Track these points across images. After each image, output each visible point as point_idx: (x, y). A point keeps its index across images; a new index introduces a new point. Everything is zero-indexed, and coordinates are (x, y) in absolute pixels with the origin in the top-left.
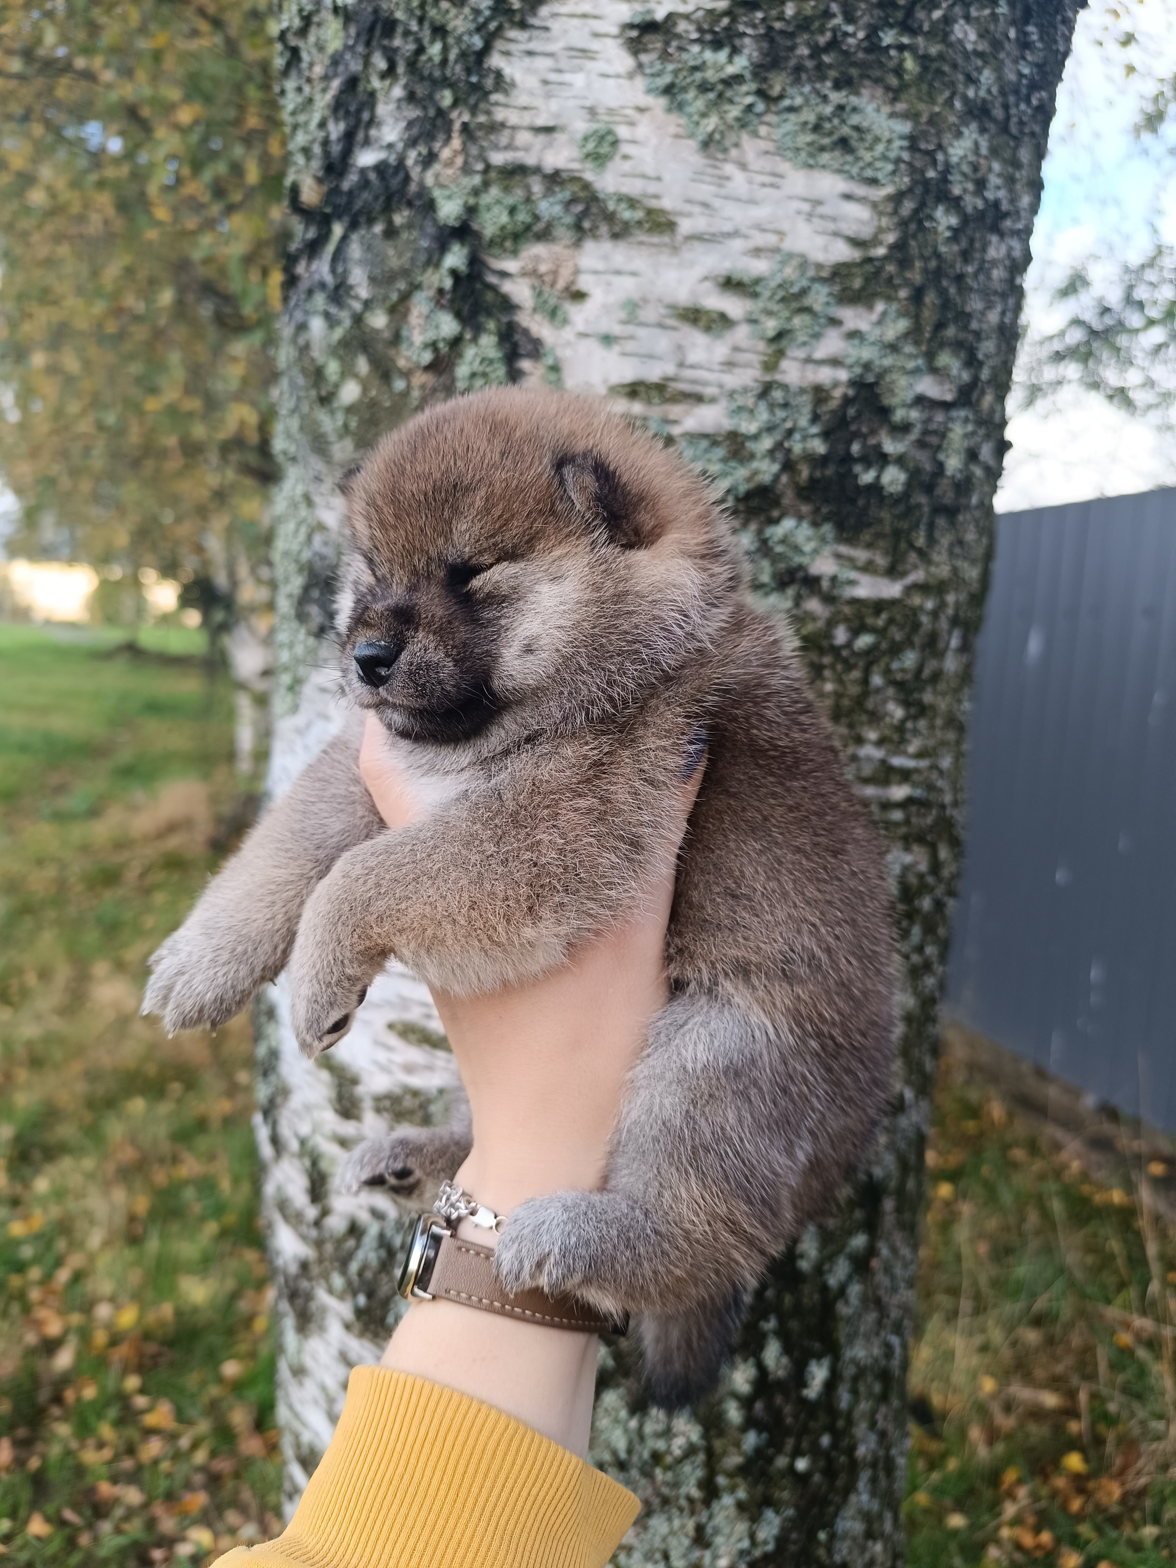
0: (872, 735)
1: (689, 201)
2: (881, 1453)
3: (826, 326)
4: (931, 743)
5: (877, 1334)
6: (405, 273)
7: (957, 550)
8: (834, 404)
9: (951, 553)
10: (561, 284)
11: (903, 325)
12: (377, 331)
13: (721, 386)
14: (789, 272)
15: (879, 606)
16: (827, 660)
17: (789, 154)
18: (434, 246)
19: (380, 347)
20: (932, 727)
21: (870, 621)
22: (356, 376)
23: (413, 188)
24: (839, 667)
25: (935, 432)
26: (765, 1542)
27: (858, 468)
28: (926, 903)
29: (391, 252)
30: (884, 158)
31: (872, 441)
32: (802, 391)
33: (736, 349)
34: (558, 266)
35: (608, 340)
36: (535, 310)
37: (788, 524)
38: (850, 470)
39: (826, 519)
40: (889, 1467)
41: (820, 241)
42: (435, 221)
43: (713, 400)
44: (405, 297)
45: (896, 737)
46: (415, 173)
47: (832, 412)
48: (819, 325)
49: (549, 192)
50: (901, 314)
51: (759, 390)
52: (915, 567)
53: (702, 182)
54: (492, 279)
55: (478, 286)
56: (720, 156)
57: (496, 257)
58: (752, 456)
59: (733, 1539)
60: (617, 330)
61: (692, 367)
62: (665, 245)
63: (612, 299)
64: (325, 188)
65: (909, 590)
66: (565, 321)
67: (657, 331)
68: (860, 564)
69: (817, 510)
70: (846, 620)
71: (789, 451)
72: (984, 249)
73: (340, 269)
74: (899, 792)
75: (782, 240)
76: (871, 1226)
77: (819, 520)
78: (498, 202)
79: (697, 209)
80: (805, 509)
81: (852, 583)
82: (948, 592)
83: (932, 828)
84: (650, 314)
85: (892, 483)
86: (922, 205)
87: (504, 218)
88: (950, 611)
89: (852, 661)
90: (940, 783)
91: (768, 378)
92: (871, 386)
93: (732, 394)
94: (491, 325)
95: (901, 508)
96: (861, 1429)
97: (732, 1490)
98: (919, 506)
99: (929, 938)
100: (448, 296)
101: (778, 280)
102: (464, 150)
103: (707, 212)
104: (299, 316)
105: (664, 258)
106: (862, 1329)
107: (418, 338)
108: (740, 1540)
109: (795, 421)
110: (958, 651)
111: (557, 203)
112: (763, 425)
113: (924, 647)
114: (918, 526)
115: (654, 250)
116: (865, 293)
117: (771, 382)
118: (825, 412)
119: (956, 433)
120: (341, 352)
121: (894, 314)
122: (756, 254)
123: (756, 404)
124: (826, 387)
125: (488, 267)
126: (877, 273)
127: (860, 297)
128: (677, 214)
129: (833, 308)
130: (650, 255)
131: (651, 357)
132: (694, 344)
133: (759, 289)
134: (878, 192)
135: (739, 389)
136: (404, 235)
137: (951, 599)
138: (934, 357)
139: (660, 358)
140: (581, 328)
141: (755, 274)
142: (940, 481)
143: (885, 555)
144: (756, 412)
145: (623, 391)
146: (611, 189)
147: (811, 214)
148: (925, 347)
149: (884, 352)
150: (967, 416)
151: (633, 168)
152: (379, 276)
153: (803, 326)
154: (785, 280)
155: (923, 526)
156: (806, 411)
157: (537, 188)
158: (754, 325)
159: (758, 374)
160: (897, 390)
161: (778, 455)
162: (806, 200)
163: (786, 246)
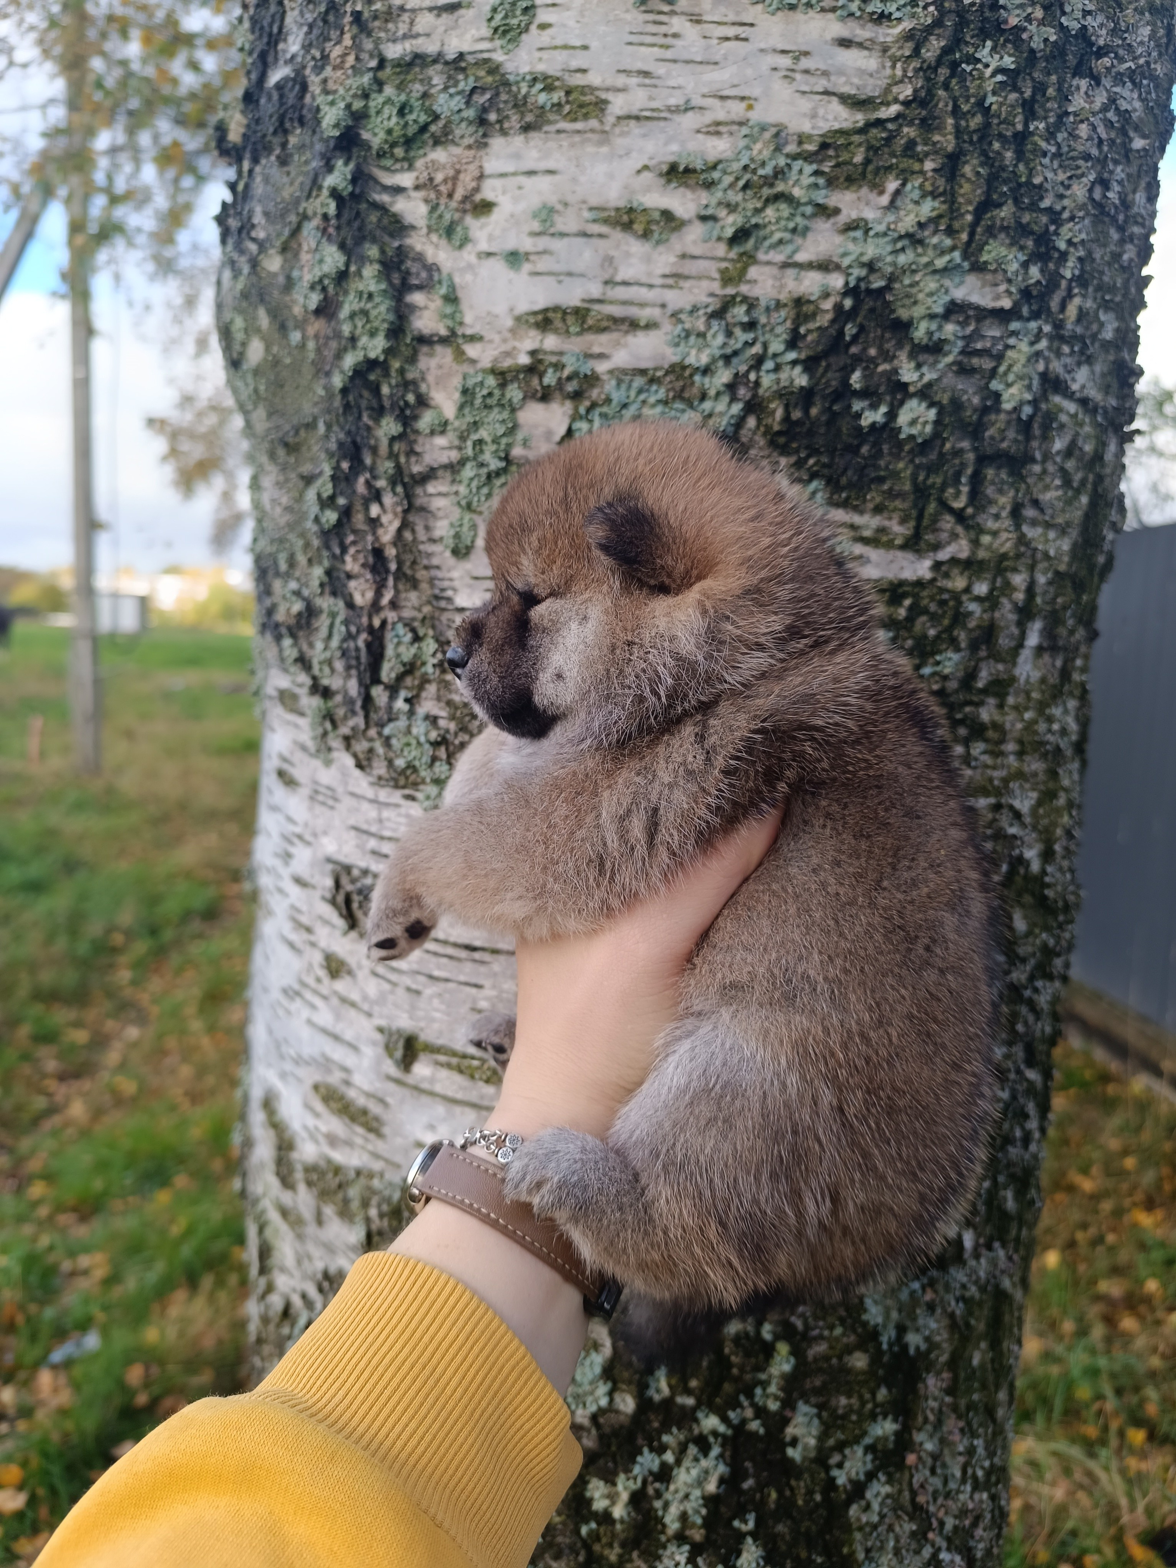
1: (624, 71)
3: (814, 215)
6: (295, 202)
7: (1030, 512)
8: (824, 320)
9: (1017, 516)
10: (459, 195)
11: (928, 207)
12: (274, 277)
13: (663, 306)
14: (761, 150)
15: (898, 589)
18: (321, 165)
19: (275, 293)
22: (259, 331)
23: (307, 100)
25: (985, 352)
27: (857, 406)
29: (284, 180)
31: (883, 368)
32: (779, 305)
33: (683, 256)
34: (458, 172)
35: (514, 258)
36: (429, 229)
38: (848, 407)
39: (813, 476)
41: (805, 105)
42: (320, 133)
43: (651, 326)
44: (296, 231)
46: (310, 80)
47: (822, 330)
48: (803, 216)
49: (451, 83)
50: (927, 193)
51: (712, 309)
52: (954, 536)
53: (642, 44)
54: (385, 198)
55: (364, 206)
56: (666, 8)
57: (387, 169)
58: (703, 397)
60: (527, 244)
61: (625, 283)
62: (592, 131)
63: (522, 206)
66: (465, 241)
67: (580, 241)
68: (868, 534)
69: (800, 464)
71: (757, 385)
72: (1064, 97)
75: (750, 107)
76: (905, 1411)
77: (805, 475)
78: (390, 101)
79: (634, 81)
80: (783, 460)
81: (858, 559)
84: (568, 222)
85: (913, 422)
86: (957, 42)
87: (394, 121)
88: (1019, 596)
91: (730, 291)
92: (879, 293)
93: (675, 315)
94: (373, 251)
95: (931, 454)
98: (959, 453)
100: (334, 223)
101: (745, 161)
102: (357, 46)
103: (647, 81)
105: (590, 149)
106: (891, 1542)
107: (307, 278)
109: (765, 346)
110: (1040, 650)
111: (459, 93)
112: (718, 353)
113: (974, 646)
114: (956, 481)
115: (577, 138)
116: (870, 168)
117: (733, 297)
118: (809, 331)
119: (1020, 351)
120: (244, 304)
121: (916, 195)
122: (715, 129)
123: (709, 326)
124: (813, 298)
125: (376, 182)
126: (888, 141)
127: (863, 175)
128: (607, 90)
129: (823, 192)
130: (572, 145)
131: (570, 274)
132: (628, 255)
133: (716, 175)
134: (890, 31)
135: (688, 308)
136: (296, 157)
137: (1019, 580)
138: (981, 249)
139: (582, 275)
140: (484, 246)
141: (712, 158)
142: (993, 417)
143: (903, 521)
144: (709, 336)
145: (532, 320)
146: (525, 69)
147: (793, 70)
148: (964, 237)
149: (899, 245)
150: (1040, 329)
151: (553, 38)
152: (273, 210)
153: (778, 220)
154: (752, 160)
155: (964, 480)
156: (783, 331)
157: (438, 80)
158: (710, 224)
159: (716, 287)
160: (921, 296)
161: (742, 392)
162: (783, 52)
163: (755, 116)
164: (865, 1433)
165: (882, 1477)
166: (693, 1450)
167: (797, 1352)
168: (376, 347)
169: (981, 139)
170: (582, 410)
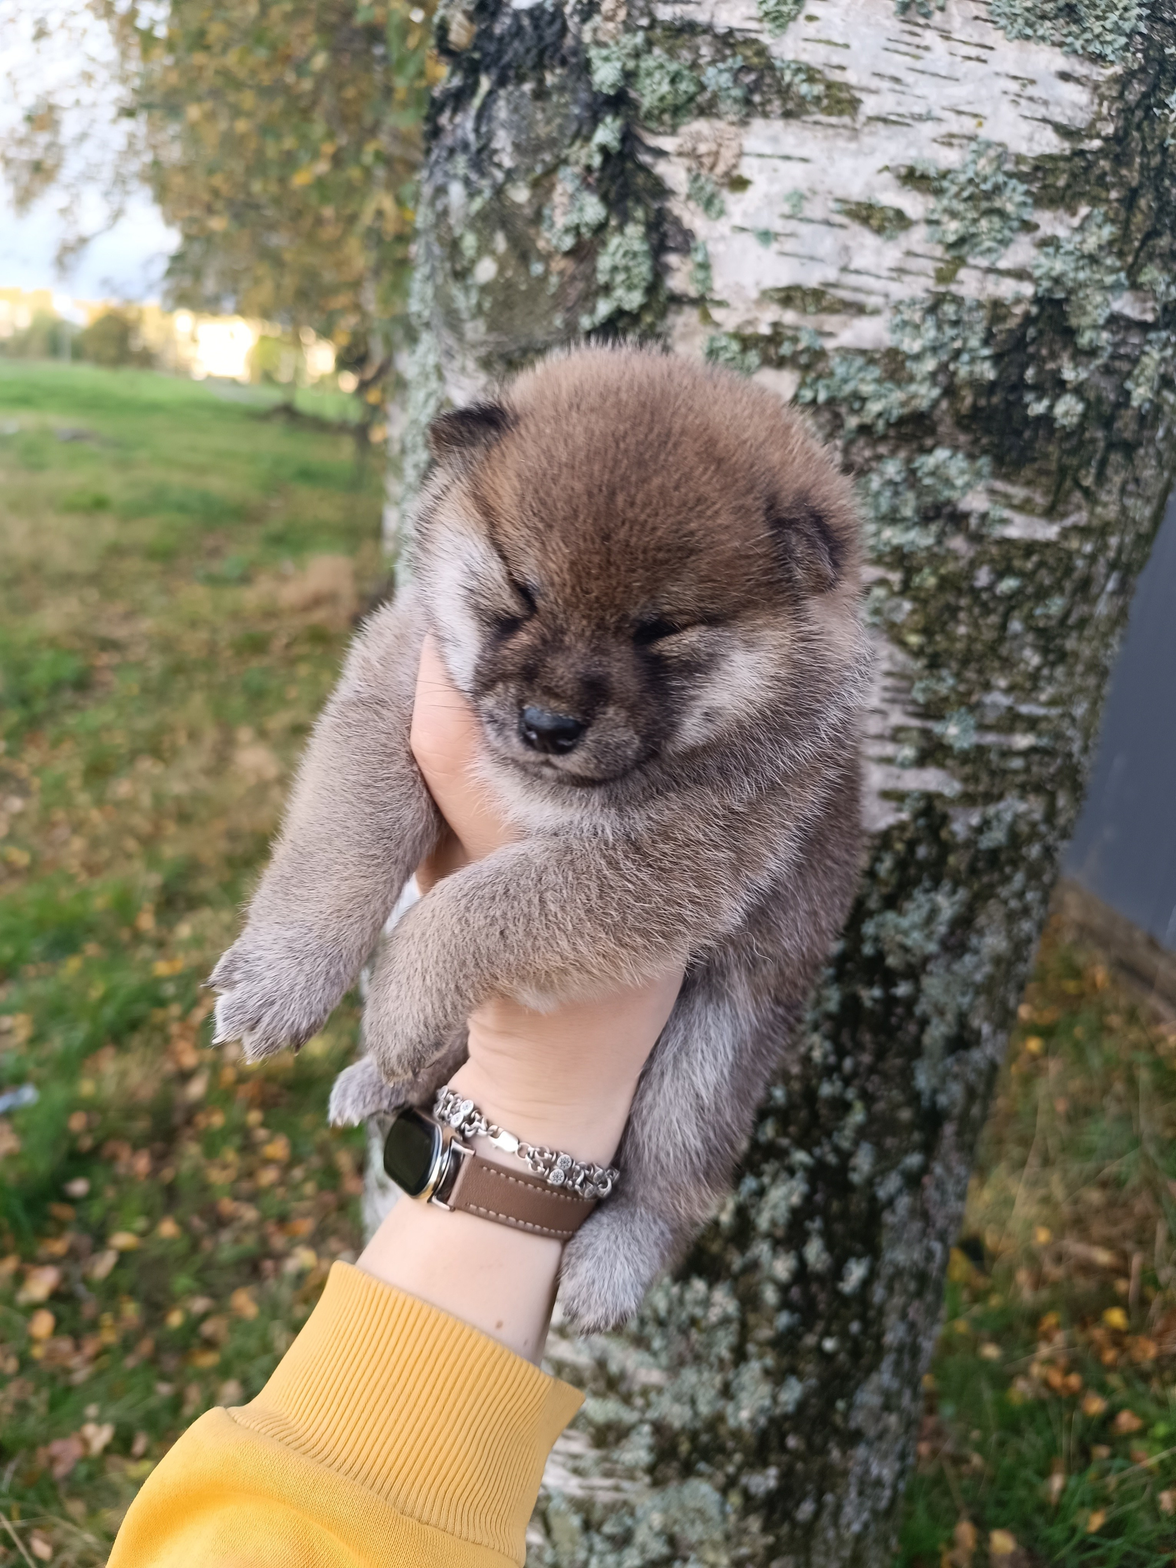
0: (1003, 683)
1: (878, 75)
2: (908, 1340)
3: (1020, 229)
4: (1067, 690)
5: (920, 1241)
6: (552, 143)
7: (1131, 487)
8: (1012, 323)
9: (1123, 491)
10: (721, 169)
11: (1108, 232)
12: (520, 206)
13: (887, 296)
14: (984, 166)
15: (1030, 548)
16: (964, 602)
17: (1003, 22)
18: (587, 114)
19: (520, 224)
20: (1070, 674)
21: (1017, 563)
22: (493, 253)
23: (569, 41)
24: (977, 611)
25: (1126, 357)
26: (786, 1403)
27: (1029, 397)
28: (1034, 851)
29: (539, 116)
30: (1117, 29)
31: (1051, 366)
32: (980, 305)
33: (909, 254)
34: (720, 145)
35: (766, 236)
36: (689, 197)
37: (942, 454)
38: (1021, 398)
39: (985, 452)
40: (915, 1351)
41: (1025, 128)
42: (590, 84)
43: (876, 312)
44: (551, 171)
45: (1028, 685)
46: (573, 23)
47: (1010, 331)
48: (1011, 229)
49: (718, 56)
50: (1107, 219)
51: (927, 304)
52: (1079, 508)
53: (896, 52)
54: (646, 158)
55: (629, 165)
56: (921, 21)
57: (652, 132)
58: (911, 379)
59: (756, 1396)
60: (778, 225)
61: (857, 272)
62: (845, 127)
63: (776, 188)
64: (475, 29)
65: (1065, 534)
66: (721, 213)
67: (824, 228)
68: (1016, 502)
69: (976, 442)
70: (992, 561)
71: (954, 374)
73: (484, 129)
74: (1023, 741)
75: (980, 124)
76: (929, 1148)
77: (977, 452)
78: (661, 66)
79: (886, 85)
80: (963, 438)
81: (1004, 521)
82: (1112, 534)
83: (1052, 779)
84: (815, 209)
85: (1066, 414)
86: (1154, 88)
87: (665, 88)
88: (1112, 554)
89: (991, 605)
90: (1070, 733)
91: (942, 289)
92: (1059, 303)
93: (897, 308)
94: (639, 214)
95: (1074, 441)
96: (892, 1320)
97: (761, 1357)
98: (1093, 441)
99: (1033, 883)
100: (596, 175)
101: (970, 174)
102: (629, 2)
103: (898, 87)
104: (439, 179)
105: (841, 143)
106: (905, 1236)
107: (561, 220)
108: (762, 1398)
109: (965, 340)
110: (1114, 593)
111: (726, 70)
112: (928, 344)
113: (1074, 593)
114: (1088, 463)
115: (830, 132)
116: (1069, 193)
117: (944, 294)
118: (1001, 332)
119: (1152, 358)
120: (479, 224)
121: (1099, 219)
122: (948, 141)
123: (924, 319)
124: (1007, 303)
125: (642, 143)
126: (1087, 169)
127: (1063, 198)
128: (862, 89)
129: (1029, 209)
130: (826, 138)
131: (812, 258)
132: (862, 246)
133: (945, 184)
134: (1103, 71)
135: (907, 300)
136: (555, 98)
137: (1114, 541)
138: (1140, 270)
139: (822, 261)
140: (738, 220)
141: (943, 165)
142: (1123, 412)
143: (1046, 493)
144: (922, 329)
145: (777, 296)
146: (789, 56)
147: (1019, 96)
148: (1130, 259)
149: (1081, 263)
150: (1168, 339)
151: (818, 31)
152: (524, 143)
153: (991, 230)
154: (977, 174)
155: (1094, 463)
156: (980, 329)
157: (706, 51)
158: (934, 228)
159: (930, 283)
160: (1089, 308)
161: (941, 378)
162: (1015, 78)
163: (984, 133)
164: (898, 1163)
165: (905, 1192)
166: (784, 1175)
167: (868, 1108)
168: (634, 300)
169: (1156, 176)
170: (809, 380)
